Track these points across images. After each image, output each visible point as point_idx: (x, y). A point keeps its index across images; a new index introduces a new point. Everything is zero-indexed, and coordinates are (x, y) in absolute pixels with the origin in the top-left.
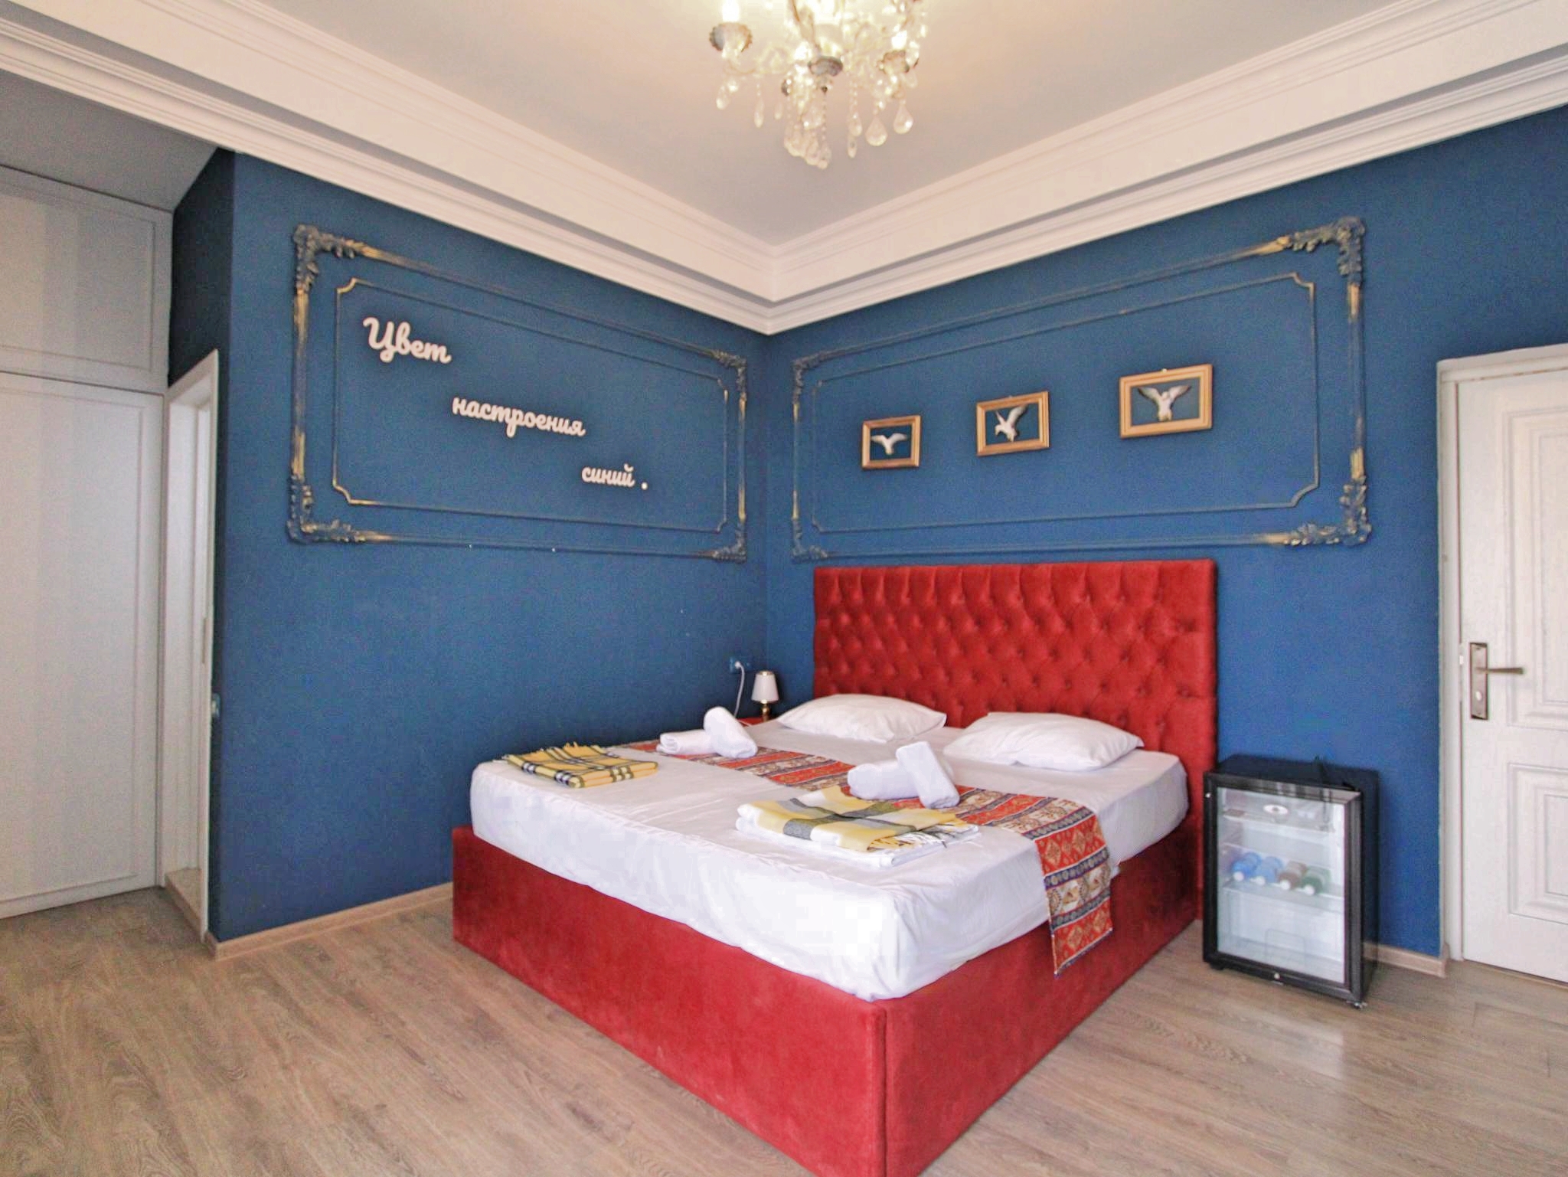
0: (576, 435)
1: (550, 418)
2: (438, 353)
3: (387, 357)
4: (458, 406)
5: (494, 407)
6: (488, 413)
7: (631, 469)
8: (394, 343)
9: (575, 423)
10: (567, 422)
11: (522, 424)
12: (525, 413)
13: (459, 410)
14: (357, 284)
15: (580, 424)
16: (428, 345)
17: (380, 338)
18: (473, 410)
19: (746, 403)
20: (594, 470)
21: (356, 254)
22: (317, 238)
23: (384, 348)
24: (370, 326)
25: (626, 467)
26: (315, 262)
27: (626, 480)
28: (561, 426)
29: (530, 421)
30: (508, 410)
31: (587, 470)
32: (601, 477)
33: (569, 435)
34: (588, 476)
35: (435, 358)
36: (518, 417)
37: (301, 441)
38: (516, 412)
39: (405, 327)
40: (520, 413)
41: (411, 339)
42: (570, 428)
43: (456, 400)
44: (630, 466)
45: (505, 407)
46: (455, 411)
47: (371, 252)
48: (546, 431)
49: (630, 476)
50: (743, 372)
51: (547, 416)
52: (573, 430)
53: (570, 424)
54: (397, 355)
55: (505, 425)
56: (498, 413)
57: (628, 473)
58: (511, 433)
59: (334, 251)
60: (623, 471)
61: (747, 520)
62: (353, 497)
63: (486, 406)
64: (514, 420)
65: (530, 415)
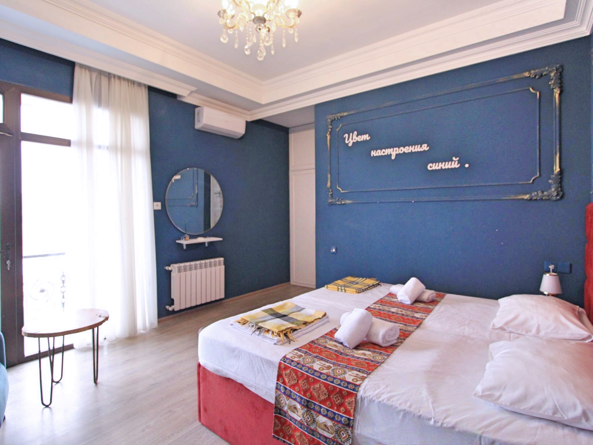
0: (424, 150)
1: (411, 147)
2: (366, 137)
3: (350, 145)
4: (374, 153)
5: (387, 150)
6: (384, 153)
7: (458, 159)
8: (352, 139)
9: (423, 146)
10: (419, 146)
11: (397, 152)
12: (399, 148)
13: (373, 155)
14: (342, 126)
15: (426, 145)
16: (362, 136)
17: (348, 139)
18: (378, 153)
19: (560, 94)
20: (434, 164)
21: (341, 117)
22: (330, 117)
23: (350, 142)
24: (346, 137)
25: (454, 158)
26: (331, 125)
27: (455, 165)
28: (417, 149)
29: (401, 150)
30: (392, 149)
31: (431, 165)
32: (438, 166)
33: (421, 152)
34: (431, 167)
35: (365, 139)
36: (396, 150)
37: (329, 176)
38: (395, 149)
39: (356, 133)
40: (397, 149)
41: (357, 136)
42: (421, 148)
43: (372, 151)
44: (456, 158)
45: (390, 148)
46: (372, 155)
47: (345, 114)
48: (409, 153)
49: (457, 162)
50: (554, 76)
51: (409, 146)
52: (423, 148)
53: (421, 147)
54: (353, 143)
55: (391, 155)
56: (388, 151)
57: (455, 161)
58: (393, 158)
59: (335, 119)
60: (452, 161)
61: (561, 172)
62: (342, 190)
63: (384, 150)
64: (393, 152)
65: (402, 148)
